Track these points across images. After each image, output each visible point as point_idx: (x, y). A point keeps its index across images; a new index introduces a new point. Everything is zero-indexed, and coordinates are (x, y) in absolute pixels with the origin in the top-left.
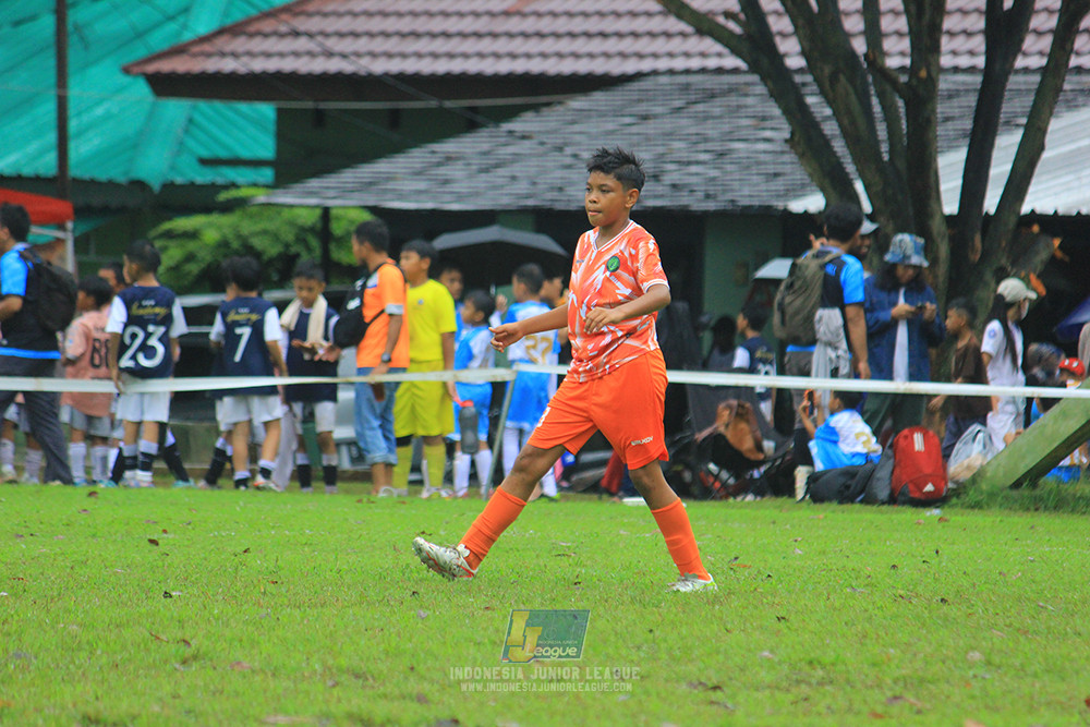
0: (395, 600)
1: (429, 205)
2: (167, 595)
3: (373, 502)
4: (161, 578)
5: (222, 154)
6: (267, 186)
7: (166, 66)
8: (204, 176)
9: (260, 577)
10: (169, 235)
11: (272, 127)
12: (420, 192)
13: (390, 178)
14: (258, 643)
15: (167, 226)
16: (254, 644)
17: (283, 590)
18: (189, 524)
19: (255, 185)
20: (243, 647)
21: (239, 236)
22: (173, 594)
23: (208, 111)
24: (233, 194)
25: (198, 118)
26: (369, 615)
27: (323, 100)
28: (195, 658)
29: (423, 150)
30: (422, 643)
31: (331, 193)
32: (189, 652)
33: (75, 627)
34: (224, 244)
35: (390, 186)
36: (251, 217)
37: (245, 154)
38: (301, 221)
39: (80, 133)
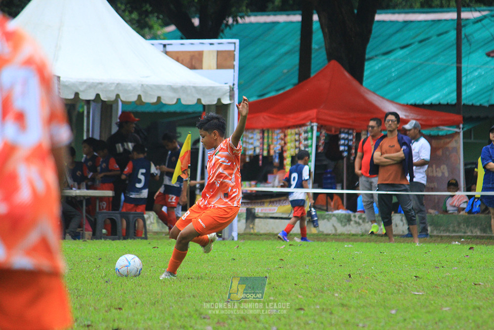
39: (466, 84)
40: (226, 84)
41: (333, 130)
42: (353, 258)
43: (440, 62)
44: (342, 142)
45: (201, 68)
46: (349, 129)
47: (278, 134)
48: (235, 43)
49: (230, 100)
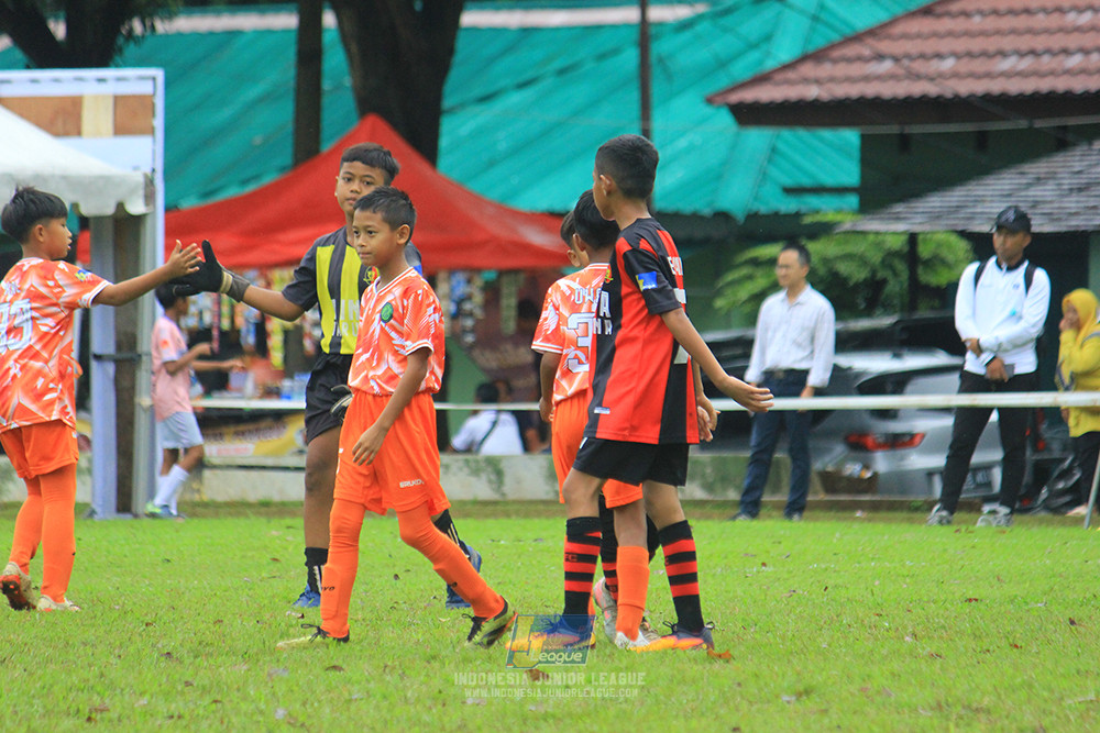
3: (972, 532)
5: (806, 182)
6: (853, 212)
7: (749, 95)
8: (788, 205)
10: (755, 262)
11: (856, 153)
13: (977, 201)
15: (751, 253)
19: (841, 212)
21: (825, 262)
23: (792, 139)
25: (781, 146)
27: (908, 124)
31: (919, 219)
37: (829, 181)
38: (888, 247)
39: (664, 165)
40: (136, 168)
45: (79, 133)
48: (154, 79)
49: (147, 203)
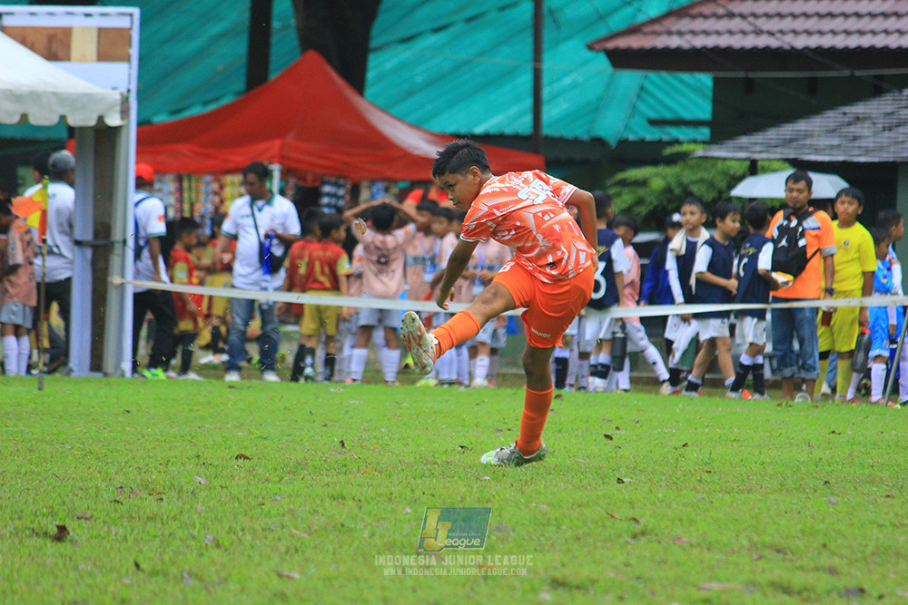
0: (810, 488)
1: (841, 158)
2: (620, 481)
3: (791, 406)
4: (615, 467)
5: (668, 115)
6: (704, 143)
7: (623, 43)
8: (652, 134)
9: (697, 468)
10: (623, 183)
11: (710, 94)
12: (832, 147)
13: (807, 135)
14: (696, 522)
15: (621, 176)
16: (692, 522)
17: (716, 478)
18: (638, 422)
19: (695, 141)
20: (682, 525)
21: (681, 184)
22: (625, 480)
23: (657, 80)
24: (677, 149)
25: (648, 86)
26: (788, 500)
27: (752, 70)
28: (643, 533)
29: (838, 112)
30: (833, 524)
31: (758, 148)
32: (638, 528)
33: (545, 506)
34: (668, 190)
35: (808, 142)
36: (692, 168)
37: (687, 115)
38: (732, 172)
39: (551, 99)
40: (114, 88)
41: (310, 178)
42: (347, 412)
43: (503, 58)
44: (325, 200)
45: (67, 58)
46: (338, 177)
47: (208, 183)
48: (132, 16)
49: (122, 118)
